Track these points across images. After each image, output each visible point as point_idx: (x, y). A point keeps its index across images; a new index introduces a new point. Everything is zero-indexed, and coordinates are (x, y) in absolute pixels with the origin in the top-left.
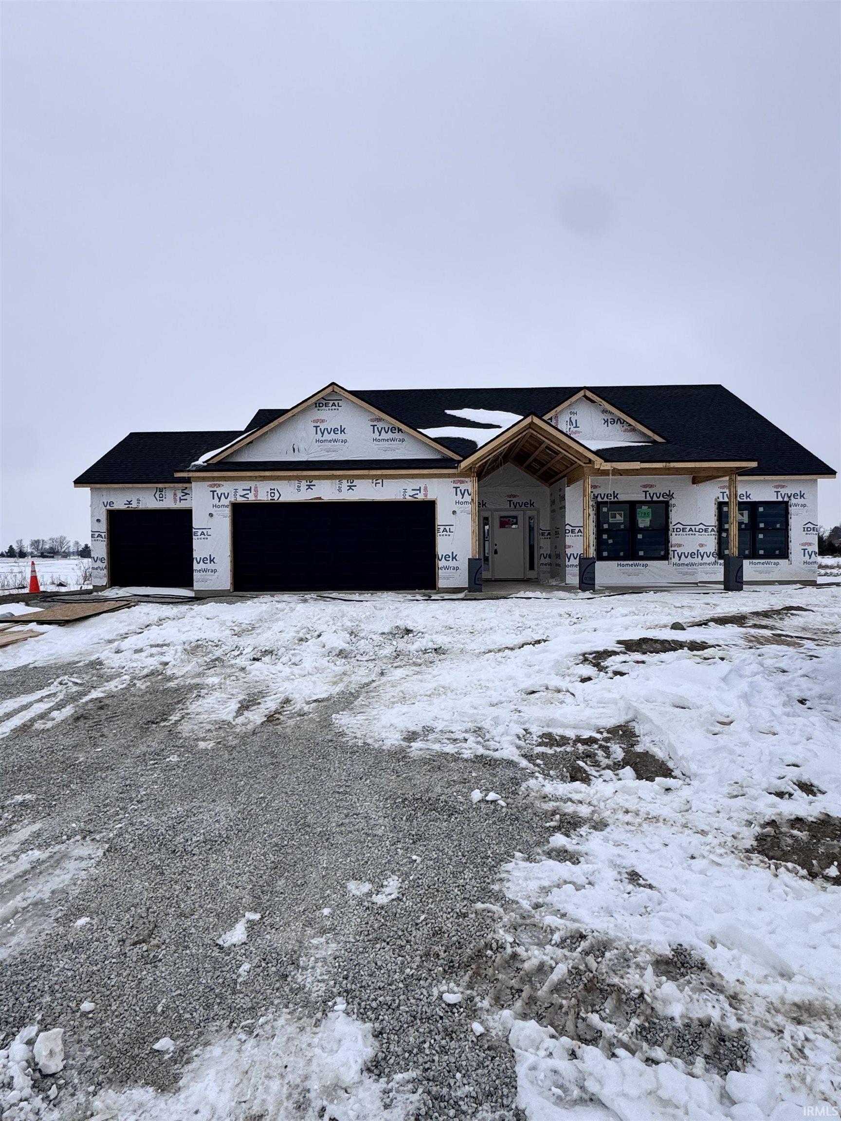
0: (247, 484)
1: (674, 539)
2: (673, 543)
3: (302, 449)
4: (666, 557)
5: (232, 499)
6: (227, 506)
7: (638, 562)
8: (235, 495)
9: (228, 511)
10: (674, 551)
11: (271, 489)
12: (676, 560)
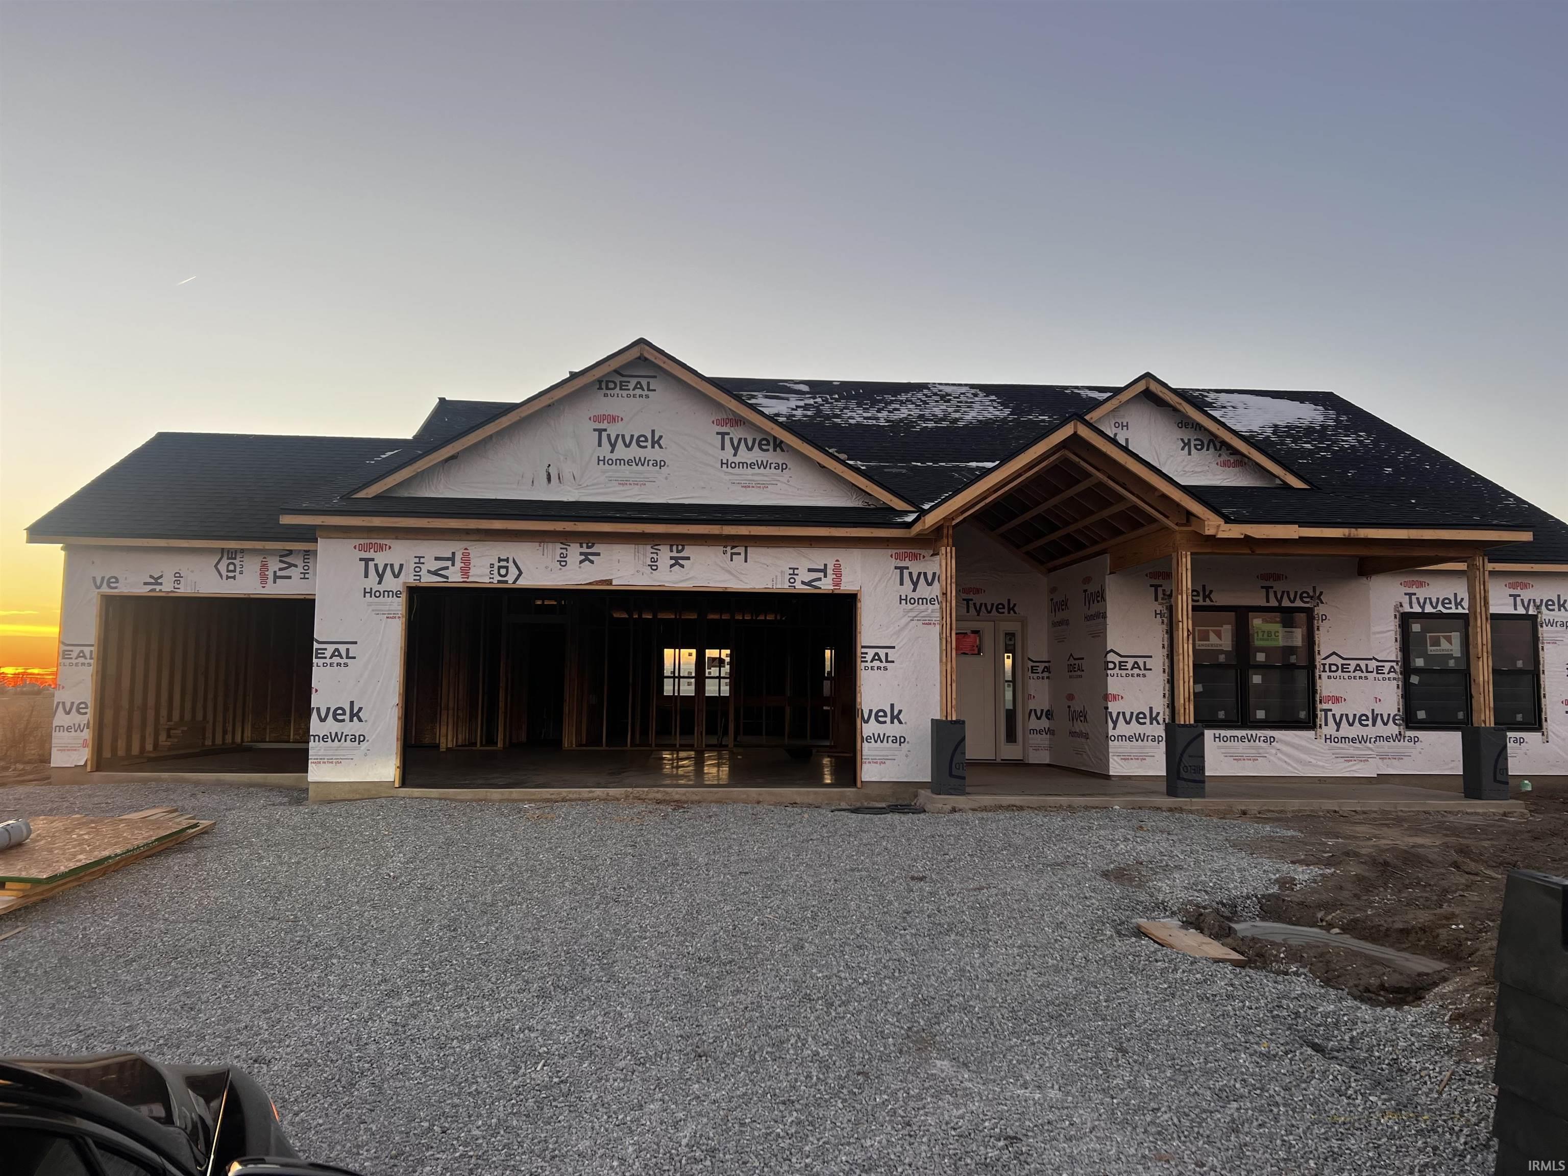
0: (444, 548)
1: (1326, 686)
2: (1325, 693)
3: (566, 475)
4: (1310, 724)
5: (408, 577)
6: (397, 594)
7: (1254, 732)
8: (417, 571)
9: (399, 605)
10: (1326, 711)
11: (500, 560)
12: (1330, 729)
